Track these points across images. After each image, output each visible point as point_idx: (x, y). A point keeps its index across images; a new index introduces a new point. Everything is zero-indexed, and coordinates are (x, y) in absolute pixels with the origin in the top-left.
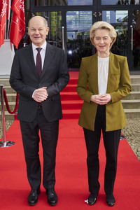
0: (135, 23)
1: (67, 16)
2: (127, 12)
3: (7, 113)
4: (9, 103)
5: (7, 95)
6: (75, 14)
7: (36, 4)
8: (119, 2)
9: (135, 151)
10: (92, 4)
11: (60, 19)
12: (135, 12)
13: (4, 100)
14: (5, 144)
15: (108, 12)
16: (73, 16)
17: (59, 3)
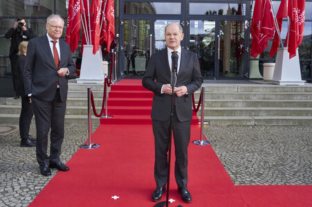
0: (223, 33)
1: (155, 25)
2: (214, 23)
3: (93, 117)
4: (96, 108)
5: (94, 99)
6: (164, 23)
7: (125, 12)
8: (207, 13)
9: (219, 156)
10: (180, 13)
11: (149, 28)
12: (223, 23)
13: (91, 104)
14: (91, 146)
15: (196, 23)
16: (161, 26)
17: (148, 12)
